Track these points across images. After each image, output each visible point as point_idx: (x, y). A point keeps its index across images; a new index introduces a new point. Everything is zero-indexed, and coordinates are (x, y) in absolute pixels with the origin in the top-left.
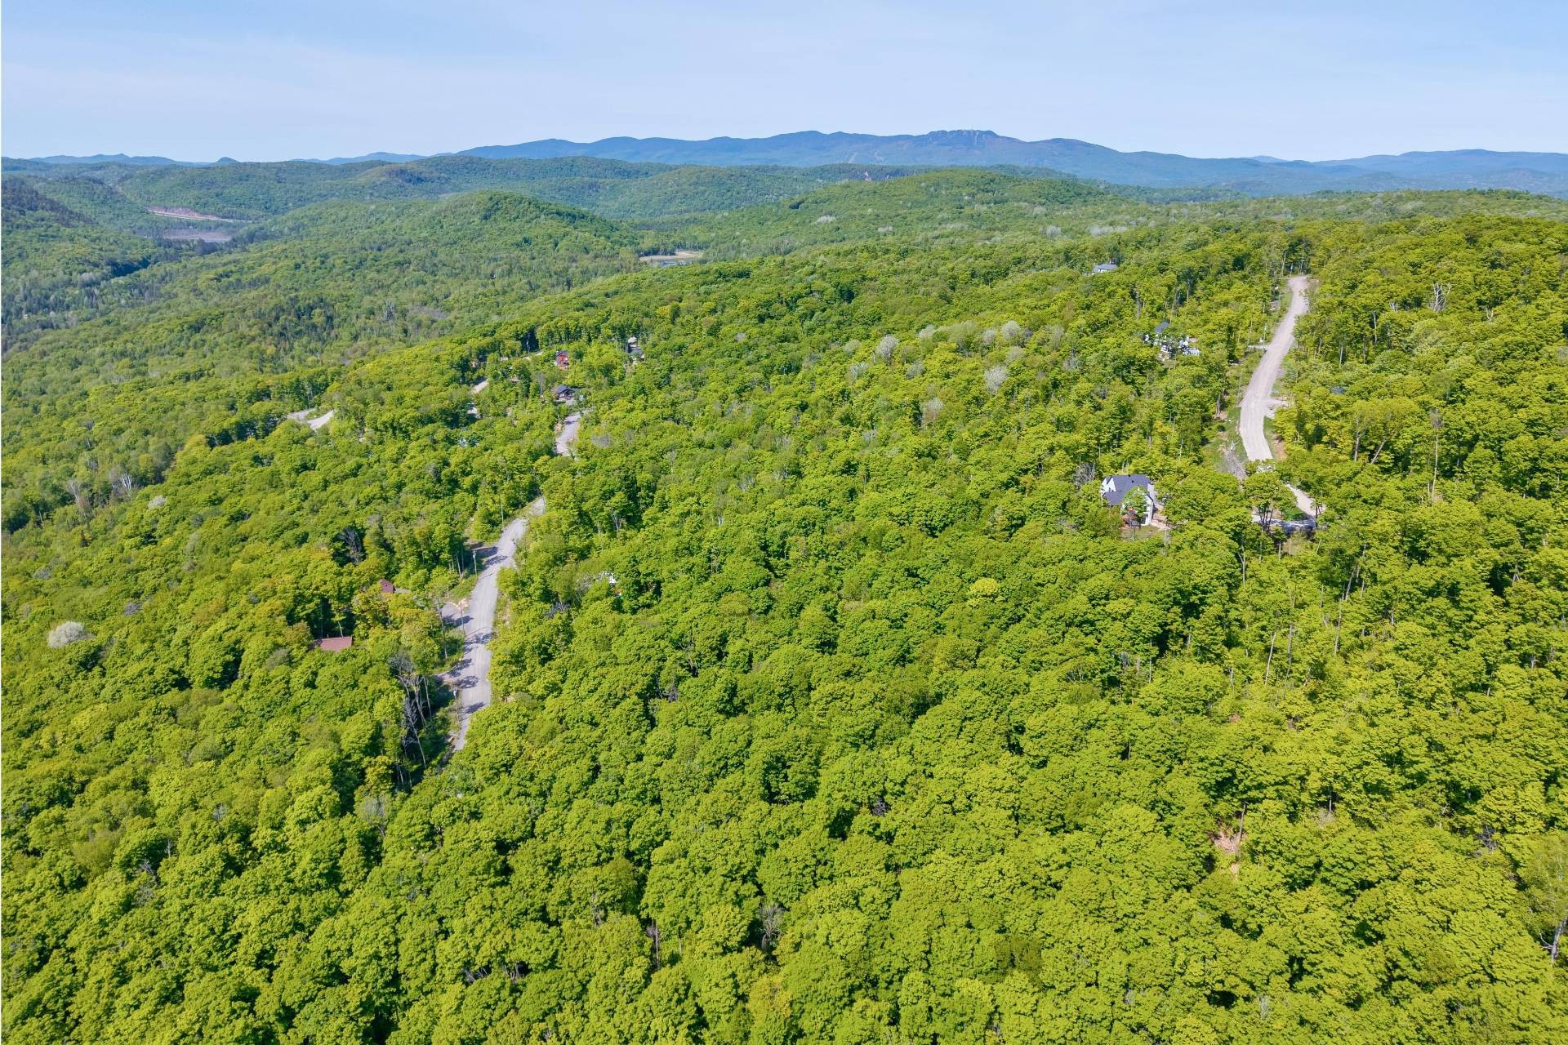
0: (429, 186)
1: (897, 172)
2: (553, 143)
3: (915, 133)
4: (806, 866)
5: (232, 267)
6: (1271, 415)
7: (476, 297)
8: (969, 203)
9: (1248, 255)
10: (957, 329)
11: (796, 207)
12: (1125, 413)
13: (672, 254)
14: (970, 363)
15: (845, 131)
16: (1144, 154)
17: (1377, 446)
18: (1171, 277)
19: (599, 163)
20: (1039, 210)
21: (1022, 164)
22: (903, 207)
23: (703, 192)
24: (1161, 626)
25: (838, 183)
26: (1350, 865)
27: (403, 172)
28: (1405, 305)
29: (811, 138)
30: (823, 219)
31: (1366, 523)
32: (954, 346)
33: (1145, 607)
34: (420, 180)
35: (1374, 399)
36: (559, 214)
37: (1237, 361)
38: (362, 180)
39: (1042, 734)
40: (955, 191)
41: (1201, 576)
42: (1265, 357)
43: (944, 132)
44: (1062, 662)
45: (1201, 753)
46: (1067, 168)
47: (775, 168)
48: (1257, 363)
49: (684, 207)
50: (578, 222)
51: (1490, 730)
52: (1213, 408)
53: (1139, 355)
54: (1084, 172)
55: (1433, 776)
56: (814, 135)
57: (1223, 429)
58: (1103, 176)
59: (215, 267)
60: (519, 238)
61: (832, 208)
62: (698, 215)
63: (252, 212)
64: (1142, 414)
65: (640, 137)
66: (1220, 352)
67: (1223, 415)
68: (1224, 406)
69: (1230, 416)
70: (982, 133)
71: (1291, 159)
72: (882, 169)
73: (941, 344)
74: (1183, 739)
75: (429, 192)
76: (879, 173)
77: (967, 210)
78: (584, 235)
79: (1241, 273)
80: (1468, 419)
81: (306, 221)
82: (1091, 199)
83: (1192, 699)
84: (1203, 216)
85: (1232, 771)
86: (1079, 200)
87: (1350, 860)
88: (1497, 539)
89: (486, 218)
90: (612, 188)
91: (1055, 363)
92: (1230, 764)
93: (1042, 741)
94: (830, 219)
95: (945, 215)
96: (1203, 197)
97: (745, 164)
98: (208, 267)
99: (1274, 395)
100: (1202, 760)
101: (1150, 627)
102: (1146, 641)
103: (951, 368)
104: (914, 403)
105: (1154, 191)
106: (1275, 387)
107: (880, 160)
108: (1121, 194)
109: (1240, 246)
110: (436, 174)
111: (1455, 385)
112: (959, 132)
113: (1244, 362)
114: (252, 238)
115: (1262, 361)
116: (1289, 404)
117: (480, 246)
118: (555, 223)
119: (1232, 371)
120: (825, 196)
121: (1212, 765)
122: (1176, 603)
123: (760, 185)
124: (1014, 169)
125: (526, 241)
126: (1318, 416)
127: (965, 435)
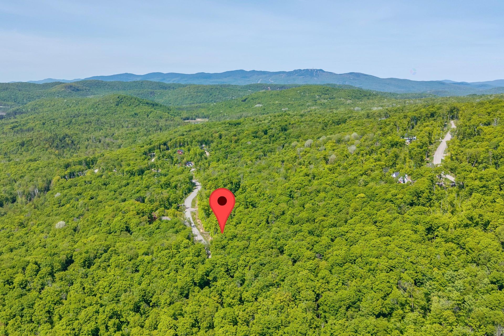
0: (81, 92)
1: (282, 87)
2: (127, 75)
3: (287, 71)
4: (326, 246)
5: (16, 124)
6: (443, 158)
7: (127, 134)
8: (319, 99)
9: (435, 112)
10: (335, 137)
11: (245, 100)
12: (397, 156)
13: (195, 119)
14: (342, 146)
15: (256, 70)
16: (392, 79)
17: (474, 162)
18: (408, 119)
19: (152, 83)
20: (349, 102)
21: (338, 83)
22: (291, 100)
23: (200, 96)
24: (412, 200)
25: (261, 91)
26: (459, 237)
27: (71, 86)
28: (485, 124)
29: (241, 73)
30: (258, 105)
31: (467, 175)
32: (335, 141)
33: (407, 196)
34: (78, 90)
35: (473, 148)
36: (147, 103)
37: (432, 144)
38: (53, 90)
39: (382, 221)
40: (312, 94)
41: (422, 188)
42: (442, 143)
43: (300, 70)
44: (385, 208)
45: (423, 221)
46: (357, 85)
47: (229, 85)
48: (439, 145)
49: (192, 102)
50: (155, 107)
51: (493, 210)
52: (425, 157)
53: (399, 141)
54: (366, 87)
55: (480, 223)
56: (242, 71)
57: (428, 162)
58: (374, 88)
59: (8, 124)
60: (133, 113)
61: (259, 101)
62: (201, 105)
63: (9, 103)
64: (402, 156)
65: (165, 73)
66: (426, 139)
67: (428, 159)
68: (428, 157)
69: (430, 159)
70: (317, 70)
71: (459, 81)
72: (276, 85)
73: (330, 141)
74: (419, 219)
75: (82, 95)
76: (274, 87)
77: (319, 102)
78: (159, 112)
79: (433, 118)
80: (499, 152)
81: (37, 106)
82: (371, 97)
83: (420, 211)
84: (420, 103)
85: (431, 225)
86: (366, 98)
87: (459, 236)
88: (500, 176)
89: (117, 105)
90: (160, 94)
91: (372, 145)
92: (431, 223)
93: (382, 223)
94: (261, 105)
95: (310, 104)
96: (420, 96)
97: (211, 84)
98: (6, 124)
99: (444, 153)
100: (424, 223)
101: (409, 201)
102: (408, 205)
103: (335, 148)
104: (324, 158)
105: (398, 94)
106: (445, 151)
107: (271, 81)
108: (383, 96)
109: (433, 109)
110: (84, 88)
111: (497, 145)
112: (307, 70)
113: (434, 144)
114: (15, 113)
115: (441, 144)
116: (449, 154)
117: (117, 116)
118: (146, 107)
119: (430, 147)
120: (256, 96)
121: (426, 224)
122: (416, 195)
123: (224, 92)
124: (335, 85)
125: (135, 114)
126: (457, 155)
127: (345, 164)
